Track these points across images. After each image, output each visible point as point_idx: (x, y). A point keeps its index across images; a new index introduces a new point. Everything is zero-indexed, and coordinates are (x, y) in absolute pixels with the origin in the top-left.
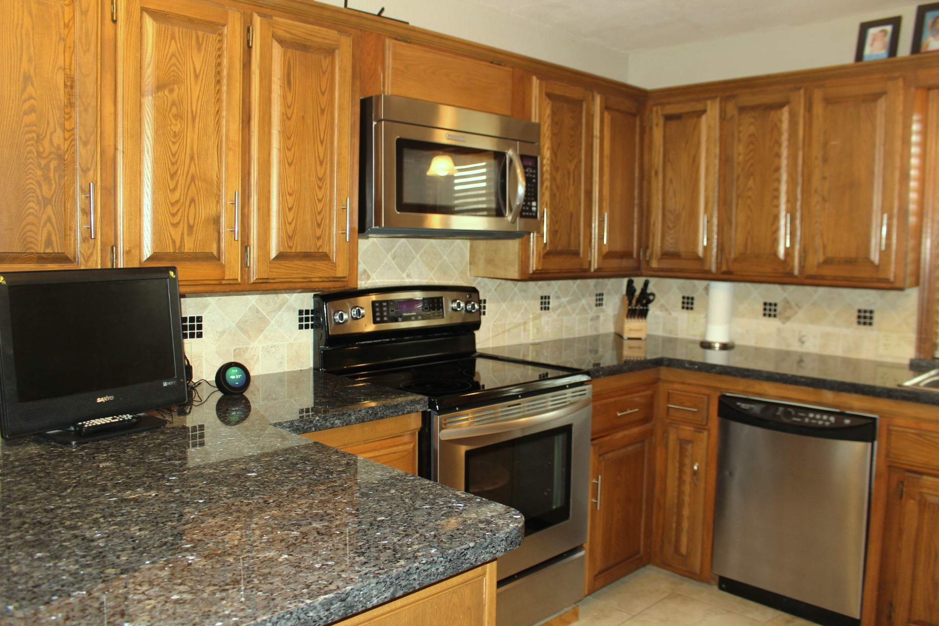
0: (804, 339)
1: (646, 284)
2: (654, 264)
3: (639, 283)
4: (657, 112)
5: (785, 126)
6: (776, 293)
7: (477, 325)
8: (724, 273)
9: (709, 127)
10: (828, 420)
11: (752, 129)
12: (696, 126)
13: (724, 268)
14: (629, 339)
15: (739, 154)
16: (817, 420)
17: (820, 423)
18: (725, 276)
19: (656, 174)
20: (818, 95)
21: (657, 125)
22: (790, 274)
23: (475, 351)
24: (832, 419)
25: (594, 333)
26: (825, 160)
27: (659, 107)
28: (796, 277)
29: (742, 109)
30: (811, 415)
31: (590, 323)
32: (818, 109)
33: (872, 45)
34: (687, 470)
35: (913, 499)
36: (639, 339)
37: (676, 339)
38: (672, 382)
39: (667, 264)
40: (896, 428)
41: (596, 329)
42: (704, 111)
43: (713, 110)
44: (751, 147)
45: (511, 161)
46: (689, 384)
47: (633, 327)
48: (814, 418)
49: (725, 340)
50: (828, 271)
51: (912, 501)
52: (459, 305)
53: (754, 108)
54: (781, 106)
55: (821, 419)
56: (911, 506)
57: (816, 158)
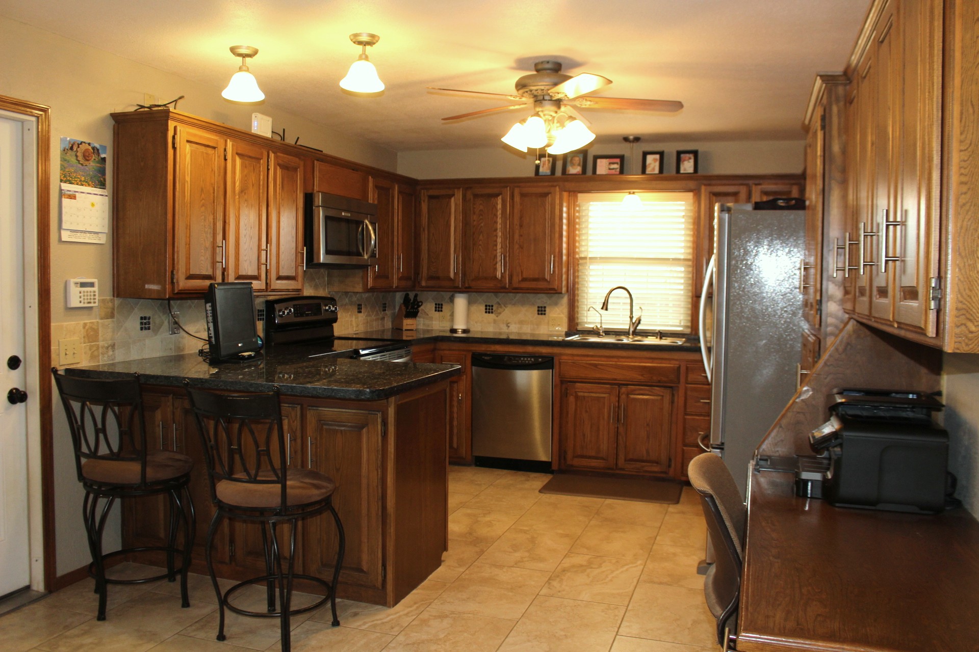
0: (509, 325)
1: (416, 296)
2: (423, 284)
3: (412, 296)
4: (424, 194)
5: (499, 206)
6: (493, 300)
7: (335, 320)
8: (466, 288)
9: (456, 205)
10: (531, 360)
11: (481, 207)
12: (449, 204)
13: (467, 285)
14: (406, 330)
15: (474, 221)
16: (525, 361)
17: (527, 362)
18: (466, 289)
19: (424, 230)
20: (517, 191)
21: (424, 201)
22: (504, 288)
23: (334, 336)
24: (533, 359)
25: (383, 328)
26: (521, 226)
27: (425, 191)
28: (507, 289)
29: (476, 196)
30: (522, 359)
31: (380, 321)
32: (517, 199)
33: (543, 167)
34: (455, 399)
35: (572, 395)
36: (412, 330)
37: (432, 330)
38: (444, 350)
39: (431, 283)
40: (563, 361)
41: (384, 326)
42: (453, 195)
43: (459, 195)
44: (481, 217)
45: (366, 225)
46: (454, 350)
47: (408, 323)
48: (523, 360)
49: (464, 327)
50: (525, 285)
51: (572, 396)
52: (330, 308)
53: (482, 196)
54: (497, 195)
55: (527, 360)
56: (572, 399)
57: (516, 225)
